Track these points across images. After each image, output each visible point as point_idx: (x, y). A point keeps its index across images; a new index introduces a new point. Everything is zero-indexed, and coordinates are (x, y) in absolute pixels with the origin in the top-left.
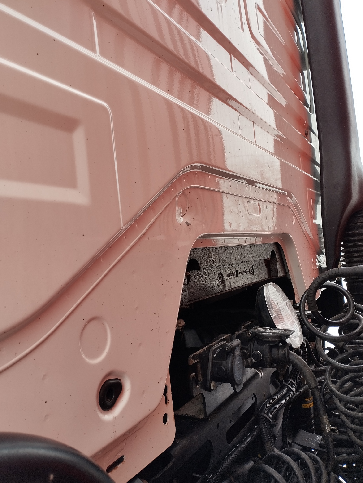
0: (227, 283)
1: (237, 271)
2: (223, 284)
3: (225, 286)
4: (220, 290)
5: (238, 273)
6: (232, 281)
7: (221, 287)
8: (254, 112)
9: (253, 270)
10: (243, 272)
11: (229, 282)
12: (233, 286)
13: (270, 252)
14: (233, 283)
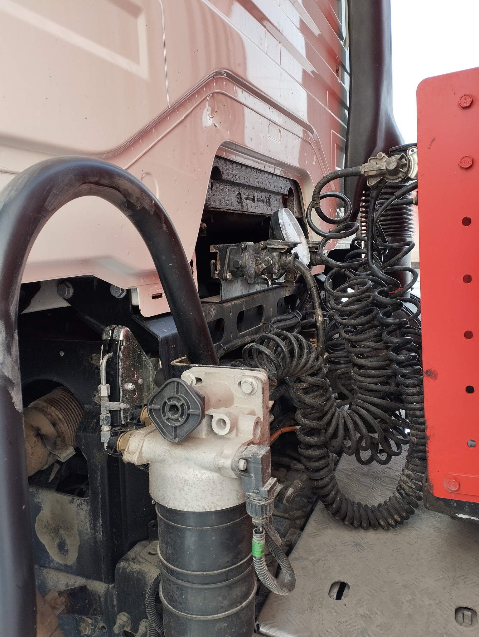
0: (244, 205)
1: (254, 197)
2: (240, 204)
3: (242, 206)
4: (238, 209)
5: (256, 199)
6: (249, 205)
7: (239, 205)
8: (281, 32)
9: (270, 202)
10: (260, 201)
11: (247, 205)
12: (250, 210)
13: (288, 188)
14: (250, 207)
